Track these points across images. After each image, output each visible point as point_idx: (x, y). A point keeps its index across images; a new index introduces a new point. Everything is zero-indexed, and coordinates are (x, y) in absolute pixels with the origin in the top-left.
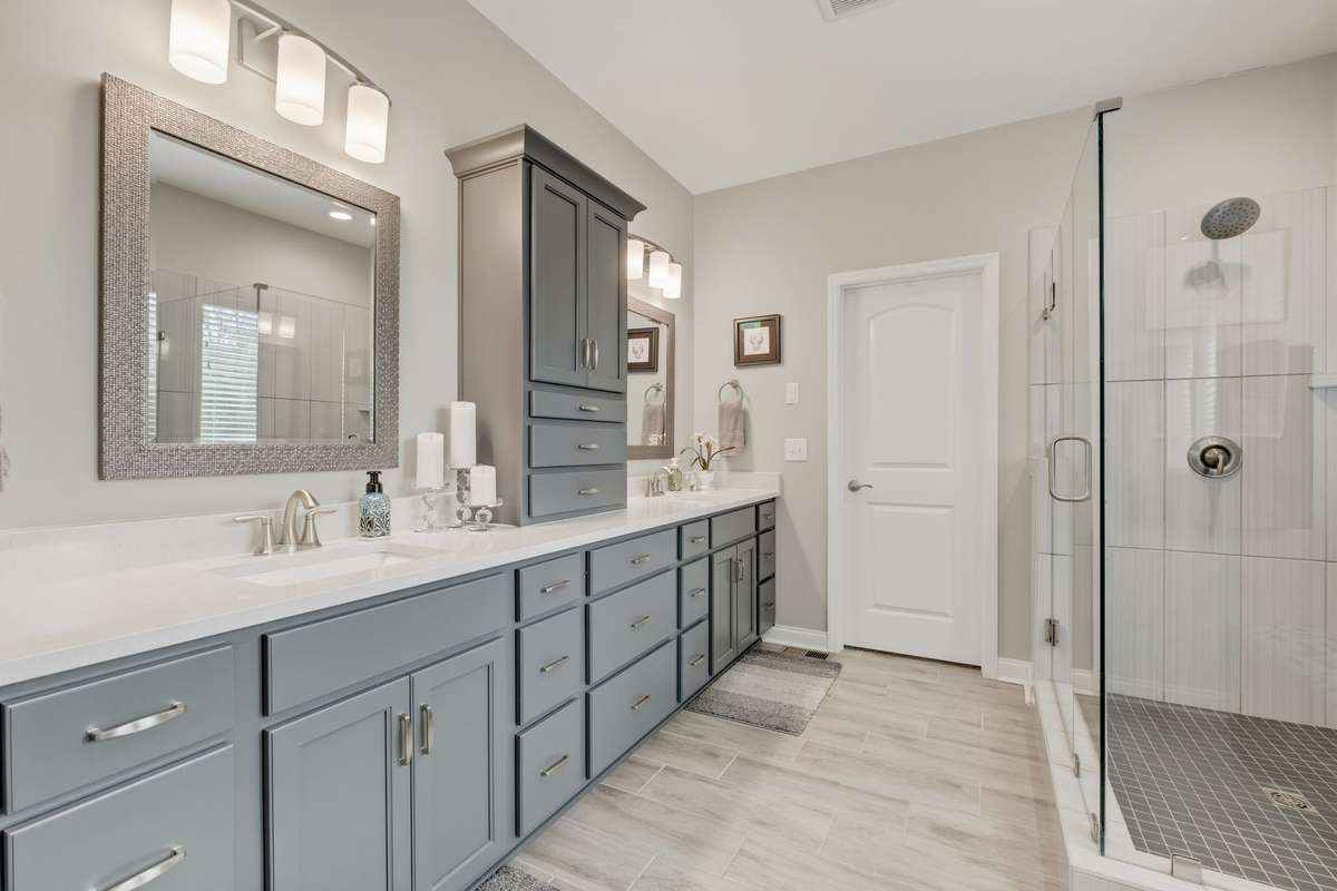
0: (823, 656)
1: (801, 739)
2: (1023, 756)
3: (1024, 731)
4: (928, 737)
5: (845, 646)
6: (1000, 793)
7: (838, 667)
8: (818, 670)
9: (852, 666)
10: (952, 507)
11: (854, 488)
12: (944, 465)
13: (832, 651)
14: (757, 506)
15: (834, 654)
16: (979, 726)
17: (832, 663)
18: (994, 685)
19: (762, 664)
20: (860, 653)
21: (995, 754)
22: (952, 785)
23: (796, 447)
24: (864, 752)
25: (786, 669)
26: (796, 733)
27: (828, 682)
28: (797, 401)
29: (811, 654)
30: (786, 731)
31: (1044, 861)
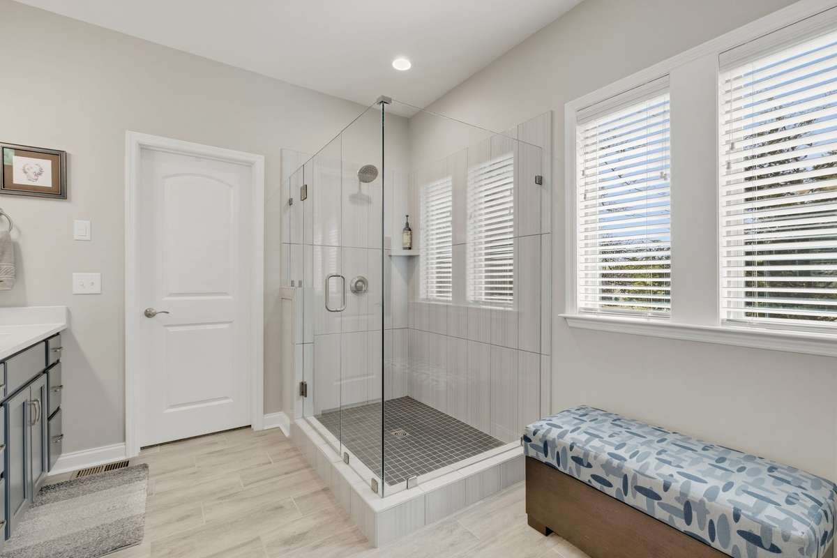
0: (126, 464)
1: (145, 544)
2: (302, 469)
3: (293, 454)
4: (245, 485)
5: (142, 448)
6: (305, 497)
7: (145, 467)
8: (126, 478)
9: (156, 461)
10: (231, 322)
11: (149, 314)
12: (226, 294)
13: (131, 457)
14: (46, 341)
15: (134, 459)
16: (270, 463)
17: (138, 467)
18: (263, 434)
19: (57, 499)
20: (158, 449)
21: (289, 475)
22: (277, 508)
23: (85, 281)
24: (207, 522)
25: (91, 491)
26: (137, 541)
27: (143, 484)
28: (88, 237)
29: (109, 467)
30: (124, 545)
31: (346, 521)
